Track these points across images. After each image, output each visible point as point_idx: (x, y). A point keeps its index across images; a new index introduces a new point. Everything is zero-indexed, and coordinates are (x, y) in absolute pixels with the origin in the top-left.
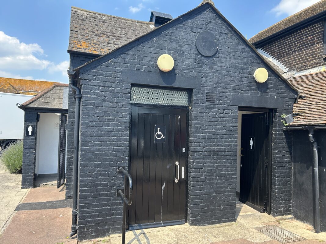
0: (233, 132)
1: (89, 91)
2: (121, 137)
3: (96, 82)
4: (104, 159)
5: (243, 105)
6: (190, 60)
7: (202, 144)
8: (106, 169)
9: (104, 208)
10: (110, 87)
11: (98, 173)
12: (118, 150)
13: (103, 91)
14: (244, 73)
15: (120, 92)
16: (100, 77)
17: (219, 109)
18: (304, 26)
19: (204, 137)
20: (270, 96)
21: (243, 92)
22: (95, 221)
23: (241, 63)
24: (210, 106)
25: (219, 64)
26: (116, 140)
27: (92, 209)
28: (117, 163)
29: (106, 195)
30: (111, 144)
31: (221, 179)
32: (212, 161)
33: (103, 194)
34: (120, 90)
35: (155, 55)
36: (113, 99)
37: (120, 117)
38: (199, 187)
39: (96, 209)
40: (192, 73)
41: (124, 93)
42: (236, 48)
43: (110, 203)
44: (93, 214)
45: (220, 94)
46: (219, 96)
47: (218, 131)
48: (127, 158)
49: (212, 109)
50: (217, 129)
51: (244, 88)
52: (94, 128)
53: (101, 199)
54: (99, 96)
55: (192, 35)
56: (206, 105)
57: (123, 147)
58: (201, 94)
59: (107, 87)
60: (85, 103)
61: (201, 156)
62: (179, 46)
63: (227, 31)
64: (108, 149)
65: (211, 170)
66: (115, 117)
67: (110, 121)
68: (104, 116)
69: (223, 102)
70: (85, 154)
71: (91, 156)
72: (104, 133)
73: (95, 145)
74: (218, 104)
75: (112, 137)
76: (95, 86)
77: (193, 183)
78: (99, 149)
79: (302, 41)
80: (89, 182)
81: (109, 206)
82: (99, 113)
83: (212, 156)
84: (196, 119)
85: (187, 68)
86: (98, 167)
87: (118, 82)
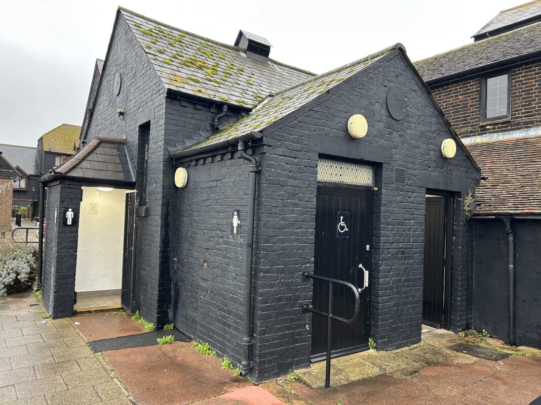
0: (421, 222)
1: (273, 162)
2: (307, 229)
3: (280, 150)
4: (288, 261)
5: (430, 187)
6: (381, 124)
7: (391, 239)
8: (290, 276)
9: (287, 332)
10: (296, 158)
11: (281, 282)
12: (303, 248)
13: (288, 164)
14: (432, 144)
15: (307, 165)
16: (287, 142)
17: (408, 192)
18: (454, 81)
19: (393, 229)
20: (455, 176)
21: (430, 169)
22: (277, 351)
23: (430, 131)
24: (399, 187)
25: (409, 131)
26: (302, 233)
27: (273, 334)
28: (302, 267)
29: (289, 313)
30: (296, 240)
31: (408, 286)
32: (400, 262)
33: (287, 312)
34: (308, 162)
35: (345, 115)
36: (299, 175)
37: (306, 201)
38: (386, 297)
39: (279, 334)
40: (383, 142)
41: (311, 167)
42: (425, 111)
43: (294, 325)
44: (275, 342)
45: (409, 172)
46: (408, 174)
47: (406, 221)
48: (313, 259)
49: (401, 191)
50: (405, 218)
51: (431, 164)
52: (277, 216)
53: (284, 319)
54: (284, 171)
55: (383, 90)
56: (396, 186)
57: (308, 243)
58: (390, 170)
59: (293, 158)
60: (269, 179)
61: (389, 255)
62: (370, 104)
63: (416, 88)
64: (293, 246)
65: (398, 275)
66: (301, 201)
67: (296, 206)
68: (288, 199)
69: (412, 182)
70: (267, 254)
71: (274, 257)
72: (289, 224)
73: (279, 241)
74: (407, 185)
75: (297, 229)
76: (280, 155)
77: (382, 293)
78: (283, 247)
79: (450, 101)
80: (271, 295)
81: (293, 329)
82: (283, 195)
83: (400, 256)
84: (386, 205)
85: (377, 134)
86: (281, 273)
87: (305, 151)
